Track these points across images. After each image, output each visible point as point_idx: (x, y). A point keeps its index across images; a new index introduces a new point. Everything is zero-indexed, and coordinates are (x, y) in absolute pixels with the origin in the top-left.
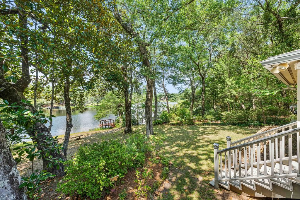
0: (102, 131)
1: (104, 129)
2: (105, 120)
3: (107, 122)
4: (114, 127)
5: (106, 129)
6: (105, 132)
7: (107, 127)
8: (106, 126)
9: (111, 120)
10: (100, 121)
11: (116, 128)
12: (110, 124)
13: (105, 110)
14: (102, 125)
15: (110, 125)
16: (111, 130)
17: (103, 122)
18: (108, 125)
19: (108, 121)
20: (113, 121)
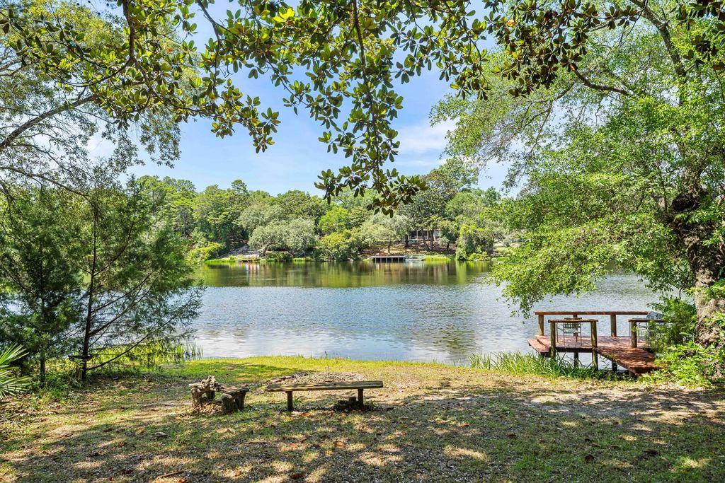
0: (546, 384)
1: (565, 371)
2: (575, 314)
3: (585, 329)
4: (640, 371)
5: (575, 372)
6: (563, 397)
7: (586, 359)
8: (576, 351)
9: (613, 315)
10: (541, 315)
11: (662, 386)
12: (610, 345)
13: (567, 224)
14: (548, 342)
15: (609, 354)
16: (618, 391)
17: (553, 323)
18: (595, 351)
19: (594, 323)
20: (634, 322)
